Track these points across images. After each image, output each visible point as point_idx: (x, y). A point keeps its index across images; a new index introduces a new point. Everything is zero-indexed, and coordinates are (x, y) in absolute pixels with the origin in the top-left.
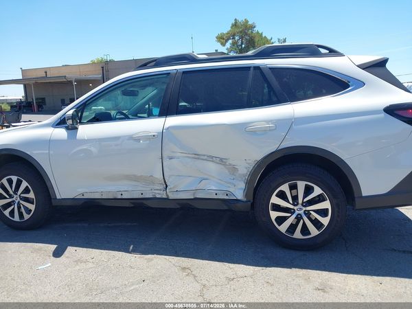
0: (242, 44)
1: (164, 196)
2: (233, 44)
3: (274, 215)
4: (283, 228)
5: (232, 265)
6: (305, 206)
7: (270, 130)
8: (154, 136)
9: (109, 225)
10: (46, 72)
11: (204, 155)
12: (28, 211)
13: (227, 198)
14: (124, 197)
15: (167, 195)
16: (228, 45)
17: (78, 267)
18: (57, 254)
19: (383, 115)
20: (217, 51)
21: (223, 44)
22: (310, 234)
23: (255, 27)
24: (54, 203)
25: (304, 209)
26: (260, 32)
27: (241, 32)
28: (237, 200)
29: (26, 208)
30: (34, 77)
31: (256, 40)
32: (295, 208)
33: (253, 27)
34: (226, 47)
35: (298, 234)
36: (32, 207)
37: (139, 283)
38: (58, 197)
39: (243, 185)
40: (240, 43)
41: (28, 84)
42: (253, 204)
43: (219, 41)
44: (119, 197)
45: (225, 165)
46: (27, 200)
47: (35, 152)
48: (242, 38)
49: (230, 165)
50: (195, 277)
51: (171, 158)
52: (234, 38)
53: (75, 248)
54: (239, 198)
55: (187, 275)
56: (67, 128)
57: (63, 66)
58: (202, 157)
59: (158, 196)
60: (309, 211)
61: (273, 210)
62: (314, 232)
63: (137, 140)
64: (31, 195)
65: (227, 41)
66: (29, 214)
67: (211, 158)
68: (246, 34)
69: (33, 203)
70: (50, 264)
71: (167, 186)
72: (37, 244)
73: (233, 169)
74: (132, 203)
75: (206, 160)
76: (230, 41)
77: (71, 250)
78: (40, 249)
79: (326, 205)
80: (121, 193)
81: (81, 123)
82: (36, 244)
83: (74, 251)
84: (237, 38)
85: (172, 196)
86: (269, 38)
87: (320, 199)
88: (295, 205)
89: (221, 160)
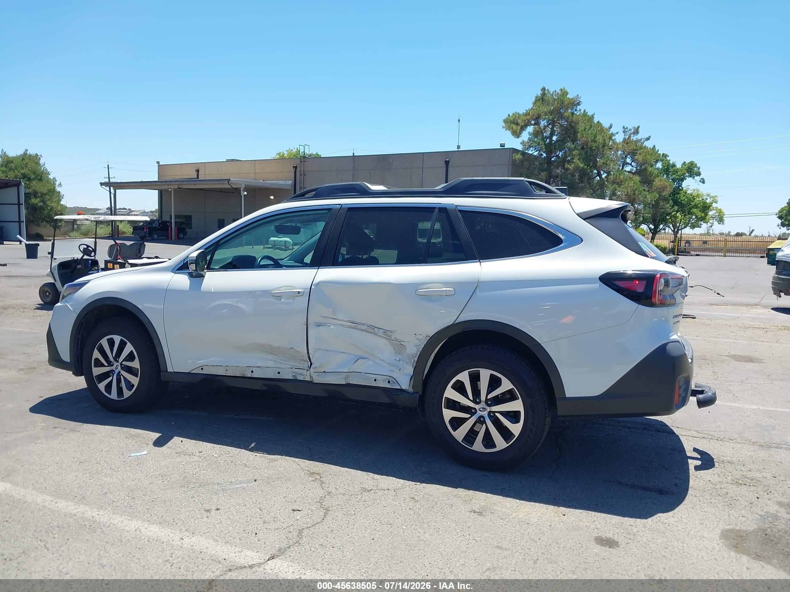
0: (552, 134)
1: (308, 379)
2: (536, 134)
3: (448, 414)
4: (460, 434)
5: (376, 476)
6: (490, 406)
7: (448, 295)
8: (299, 292)
9: (236, 417)
10: (198, 171)
11: (363, 324)
12: (130, 386)
13: (388, 386)
14: (255, 375)
15: (311, 377)
16: (525, 136)
17: (179, 459)
18: (159, 443)
19: (598, 285)
20: (503, 145)
21: (517, 134)
22: (494, 446)
23: (579, 104)
24: (163, 378)
25: (489, 409)
26: (590, 114)
27: (551, 113)
28: (401, 390)
29: (128, 382)
30: (178, 177)
31: (581, 127)
32: (477, 407)
33: (575, 103)
34: (520, 140)
35: (478, 446)
36: (135, 381)
37: (249, 482)
38: (170, 369)
39: (410, 370)
40: (549, 133)
41: (167, 190)
42: (422, 398)
43: (508, 128)
44: (249, 375)
45: (389, 339)
46: (130, 370)
47: (146, 305)
48: (552, 123)
49: (396, 340)
50: (322, 482)
51: (319, 325)
52: (537, 124)
53: (182, 439)
54: (404, 387)
55: (313, 481)
56: (191, 275)
57: (228, 161)
58: (360, 327)
59: (300, 378)
60: (494, 412)
61: (448, 407)
62: (501, 444)
63: (278, 297)
64: (136, 364)
65: (523, 128)
66: (130, 390)
67: (372, 329)
68: (561, 116)
69: (136, 376)
70: (145, 452)
71: (311, 364)
72: (136, 430)
73: (399, 346)
74: (266, 385)
75: (364, 330)
76: (530, 129)
77: (176, 440)
78: (138, 436)
79: (517, 405)
80: (251, 369)
81: (209, 269)
82: (133, 430)
83: (180, 442)
84: (543, 123)
85: (317, 379)
86: (606, 125)
87: (509, 396)
88: (477, 403)
89: (385, 332)
